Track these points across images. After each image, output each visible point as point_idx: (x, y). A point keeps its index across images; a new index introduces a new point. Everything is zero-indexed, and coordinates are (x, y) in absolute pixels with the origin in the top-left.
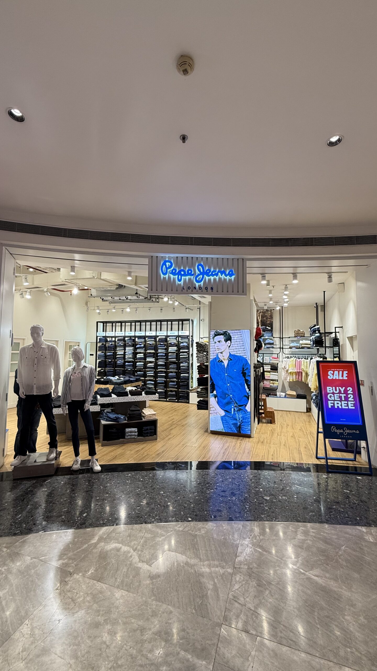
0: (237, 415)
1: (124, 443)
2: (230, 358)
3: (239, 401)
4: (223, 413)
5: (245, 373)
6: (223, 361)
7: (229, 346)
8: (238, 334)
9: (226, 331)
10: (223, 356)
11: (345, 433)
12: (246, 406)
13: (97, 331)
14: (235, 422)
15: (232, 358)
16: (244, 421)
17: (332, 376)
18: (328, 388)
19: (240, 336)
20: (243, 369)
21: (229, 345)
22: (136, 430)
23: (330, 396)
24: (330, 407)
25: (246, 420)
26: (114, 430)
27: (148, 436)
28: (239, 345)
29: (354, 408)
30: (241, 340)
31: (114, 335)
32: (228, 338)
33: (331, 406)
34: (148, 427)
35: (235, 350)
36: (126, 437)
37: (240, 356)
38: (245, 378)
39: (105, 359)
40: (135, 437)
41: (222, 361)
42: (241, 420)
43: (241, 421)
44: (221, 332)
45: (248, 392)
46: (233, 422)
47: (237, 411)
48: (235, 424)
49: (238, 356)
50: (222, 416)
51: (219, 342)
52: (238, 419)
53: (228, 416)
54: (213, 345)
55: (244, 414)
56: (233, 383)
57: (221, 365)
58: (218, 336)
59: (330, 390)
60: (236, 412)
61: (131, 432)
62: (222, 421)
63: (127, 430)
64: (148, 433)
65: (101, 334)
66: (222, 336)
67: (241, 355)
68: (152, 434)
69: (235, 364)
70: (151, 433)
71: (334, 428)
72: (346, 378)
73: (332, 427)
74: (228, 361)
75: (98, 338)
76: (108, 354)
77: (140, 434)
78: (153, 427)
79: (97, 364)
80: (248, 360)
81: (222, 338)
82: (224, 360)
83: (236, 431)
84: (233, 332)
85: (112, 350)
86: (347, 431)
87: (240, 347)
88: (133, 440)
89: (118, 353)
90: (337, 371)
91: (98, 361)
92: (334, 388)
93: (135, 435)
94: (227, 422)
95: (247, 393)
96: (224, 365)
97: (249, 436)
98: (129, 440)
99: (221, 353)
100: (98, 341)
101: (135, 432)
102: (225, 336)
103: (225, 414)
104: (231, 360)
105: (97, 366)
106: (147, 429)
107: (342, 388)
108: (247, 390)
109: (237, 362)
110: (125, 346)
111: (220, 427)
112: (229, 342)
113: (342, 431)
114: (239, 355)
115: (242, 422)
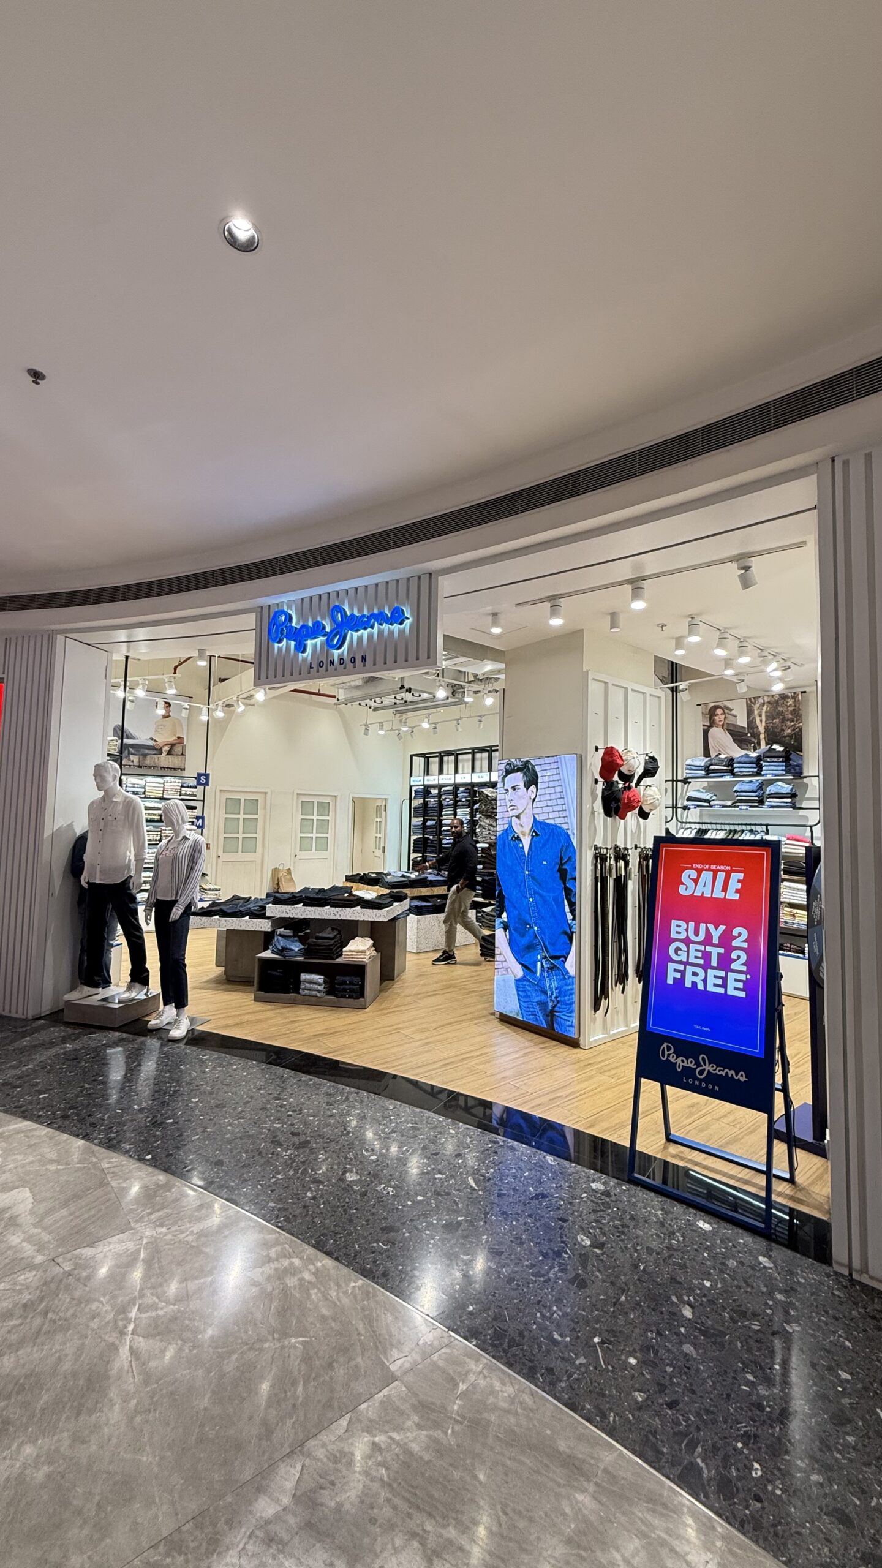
0: (547, 979)
1: (295, 1003)
2: (534, 831)
3: (553, 944)
4: (519, 972)
5: (566, 870)
6: (522, 837)
7: (534, 800)
8: (553, 766)
9: (528, 761)
10: (522, 826)
11: (701, 1072)
12: (566, 959)
13: (411, 775)
14: (543, 997)
15: (540, 829)
16: (562, 999)
17: (691, 884)
18: (674, 923)
19: (555, 772)
20: (561, 859)
21: (533, 797)
22: (319, 978)
23: (677, 949)
24: (670, 981)
25: (567, 998)
26: (278, 973)
27: (344, 997)
28: (553, 796)
29: (743, 994)
30: (557, 783)
31: (436, 783)
32: (532, 780)
33: (675, 979)
34: (347, 979)
35: (546, 810)
36: (301, 991)
37: (556, 826)
38: (565, 884)
39: (424, 834)
40: (319, 995)
41: (518, 839)
42: (555, 995)
43: (556, 997)
44: (518, 763)
45: (570, 922)
46: (539, 998)
47: (547, 972)
48: (543, 1004)
49: (551, 825)
50: (517, 978)
51: (514, 788)
52: (549, 993)
53: (529, 981)
54: (503, 796)
55: (561, 980)
56: (540, 895)
57: (517, 847)
58: (513, 775)
59: (679, 929)
60: (545, 974)
61: (311, 982)
62: (518, 990)
63: (304, 976)
64: (344, 990)
65: (419, 780)
66: (520, 775)
67: (558, 821)
68: (355, 995)
69: (544, 845)
70: (352, 991)
71: (669, 1049)
72: (737, 896)
73: (665, 1045)
74: (530, 837)
75: (414, 789)
76: (429, 823)
77: (331, 989)
78: (357, 980)
79: (412, 845)
80: (571, 837)
81: (518, 778)
82: (524, 834)
83: (544, 1022)
84: (541, 761)
85: (434, 816)
86: (709, 1068)
87: (555, 802)
88: (314, 999)
89: (444, 822)
90: (709, 870)
91: (413, 838)
92: (692, 925)
93: (319, 991)
94: (527, 996)
95: (569, 925)
96: (523, 847)
97: (574, 1044)
98: (307, 998)
99: (518, 817)
100: (413, 795)
101: (320, 984)
102: (525, 774)
103: (524, 976)
104: (537, 835)
105: (412, 848)
106: (344, 983)
107: (716, 929)
108: (569, 916)
109: (548, 840)
110: (455, 806)
111: (512, 1006)
112: (533, 788)
113: (690, 1063)
114: (551, 822)
115: (558, 1002)
